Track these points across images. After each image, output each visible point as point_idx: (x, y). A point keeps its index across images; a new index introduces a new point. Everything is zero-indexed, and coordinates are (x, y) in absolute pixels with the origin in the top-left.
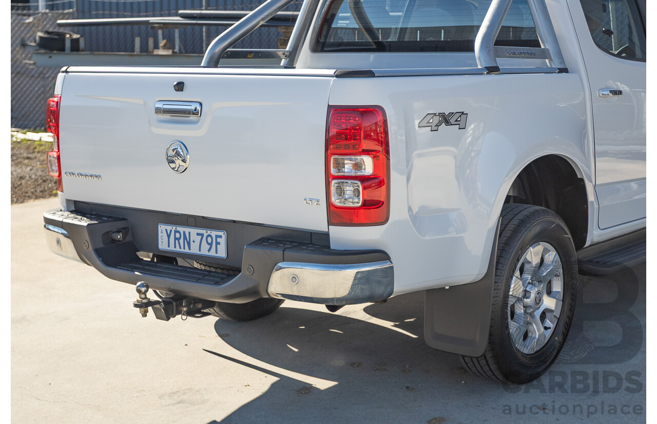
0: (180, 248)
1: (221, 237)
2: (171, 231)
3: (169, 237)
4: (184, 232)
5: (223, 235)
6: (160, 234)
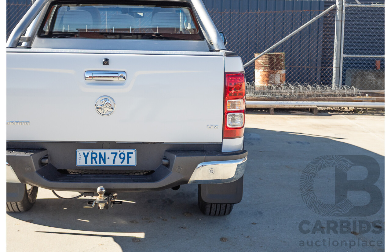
0: (96, 163)
1: (132, 153)
2: (88, 153)
3: (86, 157)
4: (100, 154)
5: (134, 152)
6: (78, 156)
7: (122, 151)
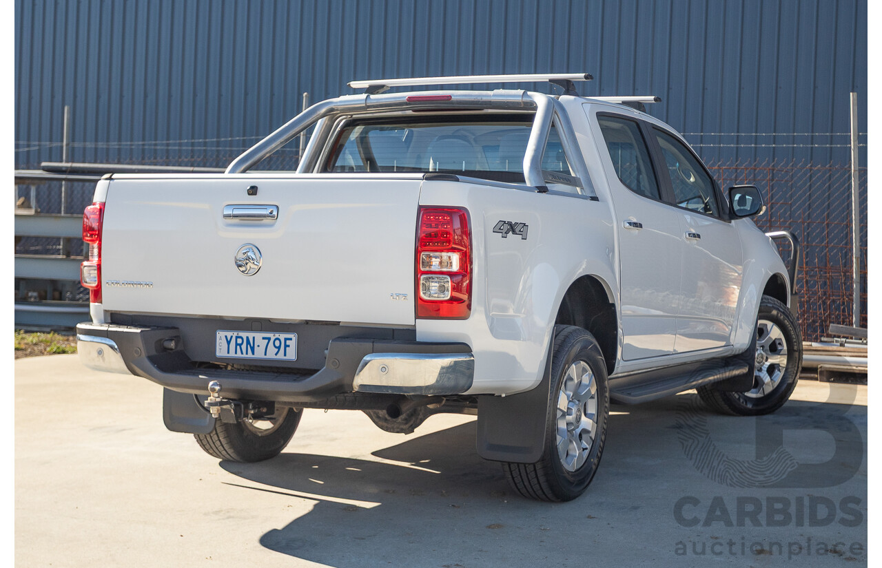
0: (242, 353)
1: (291, 339)
2: (232, 337)
3: (229, 343)
4: (247, 338)
5: (294, 336)
6: (218, 341)
7: (277, 336)
